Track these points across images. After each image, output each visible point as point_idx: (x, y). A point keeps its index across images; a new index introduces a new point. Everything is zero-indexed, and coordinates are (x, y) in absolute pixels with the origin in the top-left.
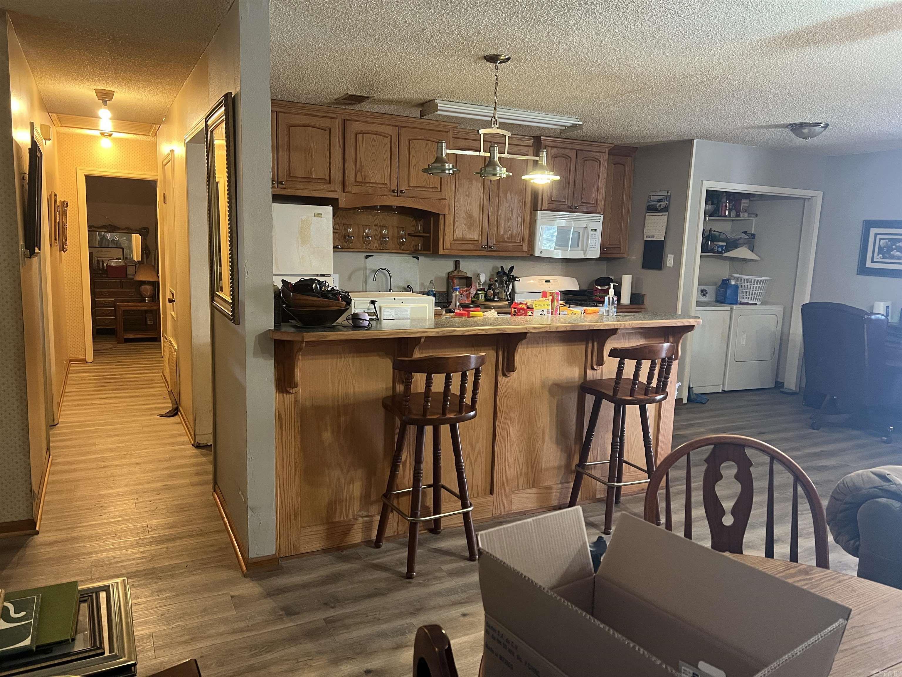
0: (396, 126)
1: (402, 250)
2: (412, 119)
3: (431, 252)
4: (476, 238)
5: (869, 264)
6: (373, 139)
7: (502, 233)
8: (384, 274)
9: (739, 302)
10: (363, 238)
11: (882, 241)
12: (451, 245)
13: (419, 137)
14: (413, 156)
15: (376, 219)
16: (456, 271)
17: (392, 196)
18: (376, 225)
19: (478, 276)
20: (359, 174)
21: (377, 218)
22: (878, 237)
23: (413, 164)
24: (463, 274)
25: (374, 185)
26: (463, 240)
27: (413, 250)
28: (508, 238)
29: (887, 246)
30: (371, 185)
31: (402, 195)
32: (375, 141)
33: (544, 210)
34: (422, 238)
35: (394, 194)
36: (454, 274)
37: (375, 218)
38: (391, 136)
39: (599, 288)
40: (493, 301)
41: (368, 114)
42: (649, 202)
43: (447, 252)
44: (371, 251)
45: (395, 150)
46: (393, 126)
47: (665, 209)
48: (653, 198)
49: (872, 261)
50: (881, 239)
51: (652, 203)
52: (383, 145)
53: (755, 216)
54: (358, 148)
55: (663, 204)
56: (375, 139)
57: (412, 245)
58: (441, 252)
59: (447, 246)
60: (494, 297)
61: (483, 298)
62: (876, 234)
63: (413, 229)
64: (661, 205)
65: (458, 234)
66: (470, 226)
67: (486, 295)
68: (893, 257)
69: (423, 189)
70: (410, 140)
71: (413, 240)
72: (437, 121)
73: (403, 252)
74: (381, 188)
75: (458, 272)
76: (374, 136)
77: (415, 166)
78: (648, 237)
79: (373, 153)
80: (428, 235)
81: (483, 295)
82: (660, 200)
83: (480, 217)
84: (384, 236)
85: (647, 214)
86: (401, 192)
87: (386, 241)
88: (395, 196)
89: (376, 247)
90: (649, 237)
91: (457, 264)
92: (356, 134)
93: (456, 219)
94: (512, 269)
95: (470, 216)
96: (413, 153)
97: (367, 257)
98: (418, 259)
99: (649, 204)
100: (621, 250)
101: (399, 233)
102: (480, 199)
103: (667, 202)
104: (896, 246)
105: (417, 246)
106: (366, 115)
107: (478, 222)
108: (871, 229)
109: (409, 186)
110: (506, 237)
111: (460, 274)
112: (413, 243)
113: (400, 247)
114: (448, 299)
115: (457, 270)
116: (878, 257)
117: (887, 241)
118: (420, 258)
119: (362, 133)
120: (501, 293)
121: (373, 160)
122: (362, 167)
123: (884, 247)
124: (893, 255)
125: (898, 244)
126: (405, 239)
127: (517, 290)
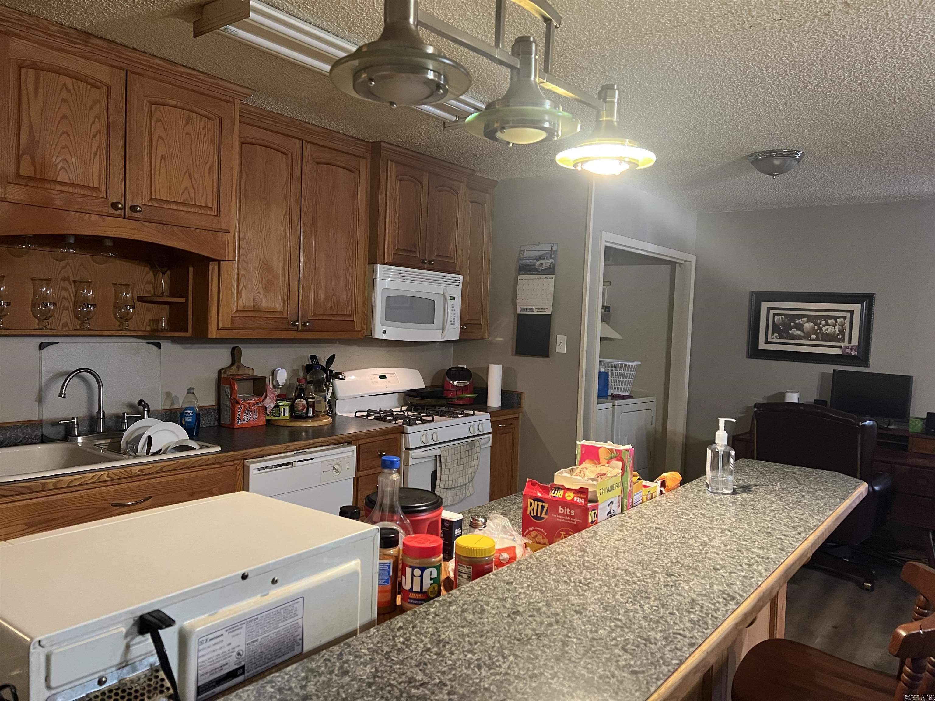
0: (121, 68)
1: (126, 330)
2: (157, 61)
3: (189, 334)
4: (279, 307)
5: (762, 346)
6: (65, 84)
7: (322, 300)
8: (86, 381)
9: (610, 394)
10: (33, 305)
11: (776, 318)
12: (232, 321)
13: (173, 102)
14: (160, 137)
15: (64, 267)
16: (234, 368)
17: (109, 215)
18: (64, 279)
19: (273, 373)
20: (26, 159)
21: (68, 264)
22: (772, 312)
23: (159, 157)
24: (246, 372)
25: (65, 189)
26: (256, 309)
27: (148, 329)
28: (331, 308)
29: (784, 324)
30: (59, 187)
31: (136, 215)
32: (68, 90)
33: (387, 264)
34: (167, 307)
35: (118, 212)
36: (229, 373)
37: (63, 263)
38: (109, 88)
39: (455, 383)
40: (306, 417)
41: (51, 27)
42: (520, 259)
43: (225, 334)
44: (55, 333)
45: (118, 119)
46: (112, 66)
47: (550, 270)
48: (527, 254)
49: (766, 342)
50: (775, 315)
51: (527, 261)
52: (90, 103)
53: (609, 283)
54: (24, 100)
55: (546, 263)
56: (70, 86)
57: (147, 320)
58: (213, 333)
59: (226, 321)
60: (307, 411)
61: (287, 415)
62: (769, 309)
63: (150, 288)
64: (542, 264)
65: (246, 300)
66: (268, 286)
67: (292, 408)
68: (793, 337)
69: (182, 208)
70: (152, 104)
71: (148, 309)
72: (210, 76)
73: (128, 333)
74: (84, 196)
75: (239, 367)
76: (68, 80)
77: (163, 157)
78: (522, 309)
79: (64, 117)
80: (183, 300)
81: (287, 409)
82: (540, 258)
83: (284, 271)
84: (85, 302)
85: (520, 277)
86: (133, 208)
87: (89, 312)
88: (119, 216)
89: (65, 324)
90: (526, 309)
91: (235, 355)
92: (20, 67)
93: (242, 272)
94: (331, 360)
95: (267, 268)
96: (159, 131)
97: (42, 346)
98: (159, 346)
99: (521, 262)
100: (481, 329)
101: (117, 296)
102: (285, 237)
103: (552, 260)
104: (795, 324)
105: (157, 321)
106: (47, 28)
107: (282, 280)
108: (763, 303)
109: (151, 199)
110: (329, 305)
111: (241, 372)
112: (149, 316)
113: (121, 324)
114: (219, 420)
115: (236, 364)
116: (774, 337)
117: (783, 317)
118: (163, 344)
119: (35, 66)
120: (320, 402)
121: (64, 133)
122: (34, 143)
123: (780, 324)
124: (792, 334)
125: (797, 321)
126: (133, 307)
127: (340, 394)
